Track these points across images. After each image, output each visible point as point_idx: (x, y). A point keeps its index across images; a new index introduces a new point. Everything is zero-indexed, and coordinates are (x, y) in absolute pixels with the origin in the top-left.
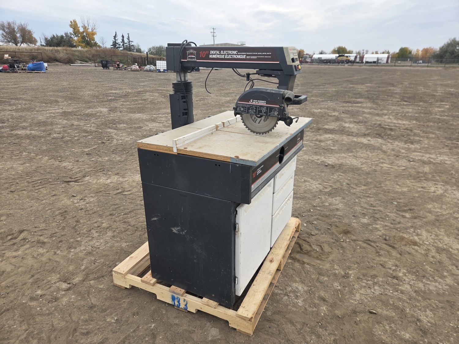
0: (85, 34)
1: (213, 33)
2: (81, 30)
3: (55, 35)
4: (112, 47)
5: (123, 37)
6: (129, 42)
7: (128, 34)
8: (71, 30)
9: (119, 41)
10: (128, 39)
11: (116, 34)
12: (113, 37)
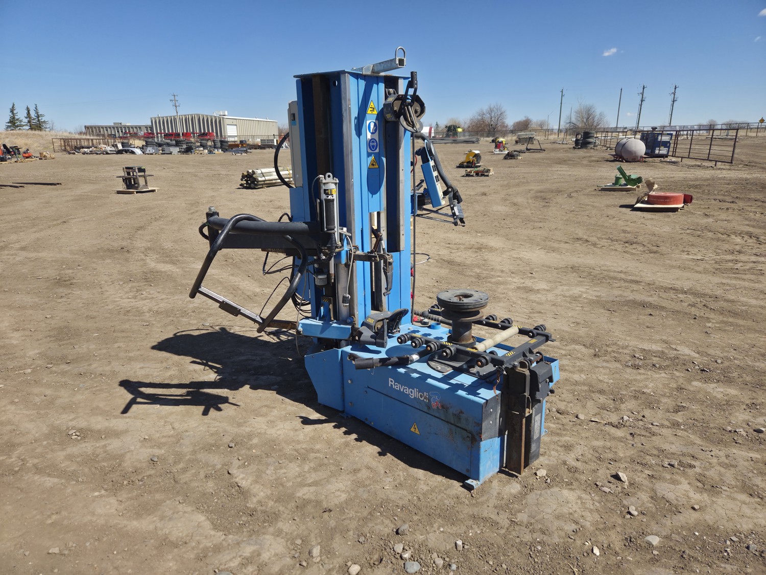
1: (174, 101)
4: (10, 124)
6: (38, 117)
10: (37, 113)
11: (14, 105)
12: (9, 111)
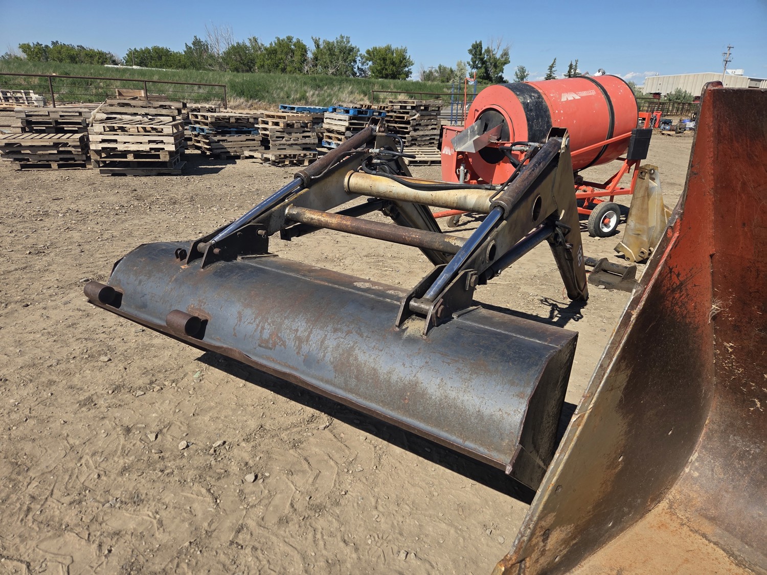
5: (571, 66)
7: (577, 61)
8: (469, 58)
11: (554, 62)
12: (548, 68)
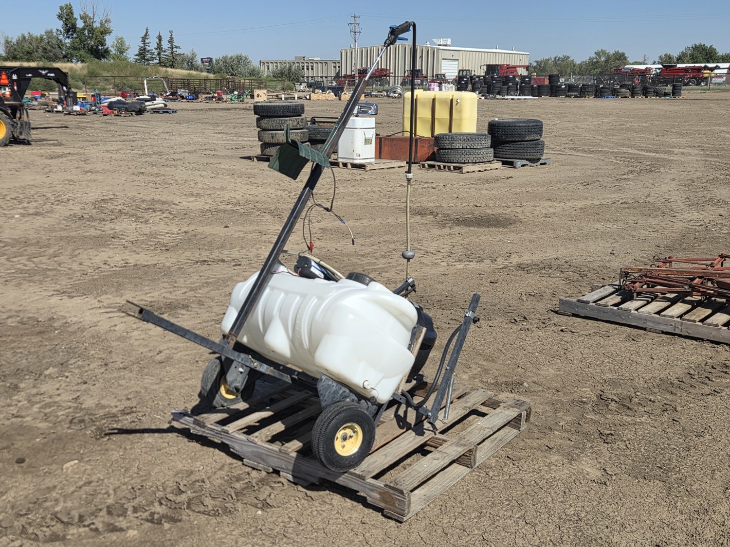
0: (86, 32)
1: (354, 26)
2: (80, 24)
3: (27, 35)
4: (137, 57)
5: (160, 38)
6: (172, 48)
7: (171, 32)
8: (59, 25)
9: (152, 46)
10: (171, 41)
11: (147, 32)
12: (141, 39)
